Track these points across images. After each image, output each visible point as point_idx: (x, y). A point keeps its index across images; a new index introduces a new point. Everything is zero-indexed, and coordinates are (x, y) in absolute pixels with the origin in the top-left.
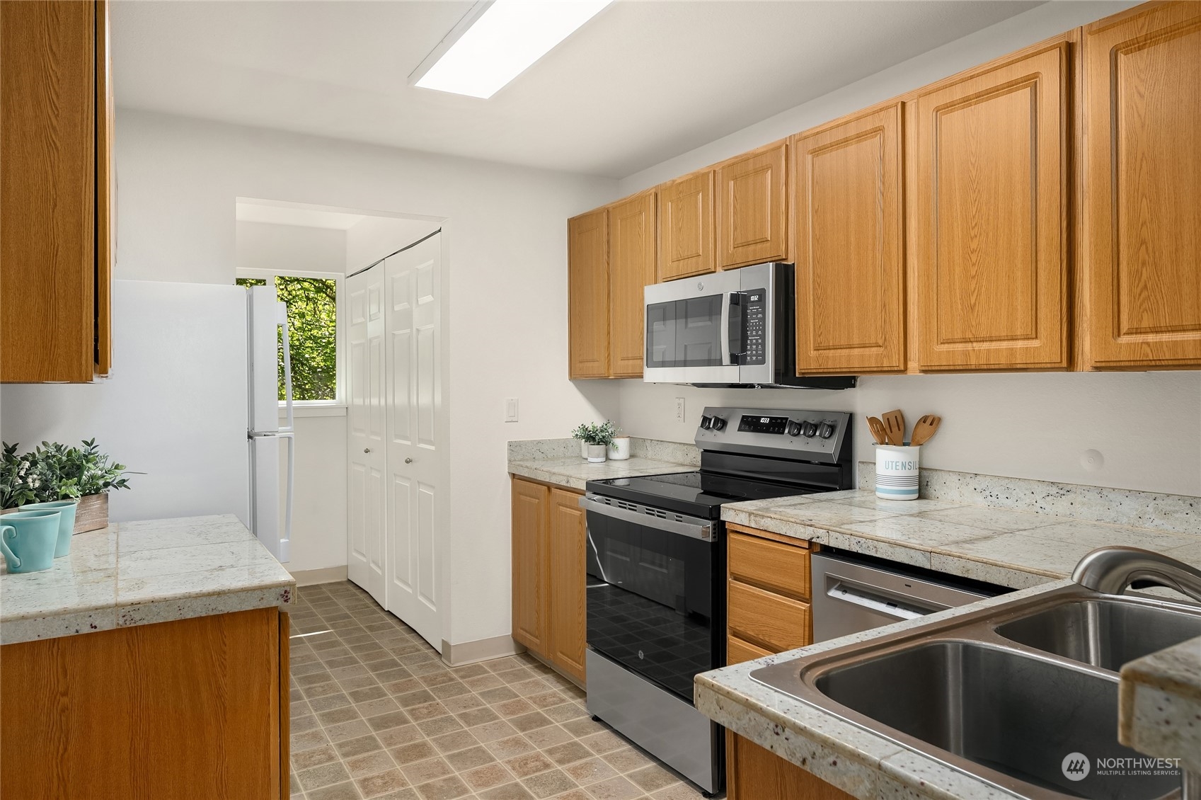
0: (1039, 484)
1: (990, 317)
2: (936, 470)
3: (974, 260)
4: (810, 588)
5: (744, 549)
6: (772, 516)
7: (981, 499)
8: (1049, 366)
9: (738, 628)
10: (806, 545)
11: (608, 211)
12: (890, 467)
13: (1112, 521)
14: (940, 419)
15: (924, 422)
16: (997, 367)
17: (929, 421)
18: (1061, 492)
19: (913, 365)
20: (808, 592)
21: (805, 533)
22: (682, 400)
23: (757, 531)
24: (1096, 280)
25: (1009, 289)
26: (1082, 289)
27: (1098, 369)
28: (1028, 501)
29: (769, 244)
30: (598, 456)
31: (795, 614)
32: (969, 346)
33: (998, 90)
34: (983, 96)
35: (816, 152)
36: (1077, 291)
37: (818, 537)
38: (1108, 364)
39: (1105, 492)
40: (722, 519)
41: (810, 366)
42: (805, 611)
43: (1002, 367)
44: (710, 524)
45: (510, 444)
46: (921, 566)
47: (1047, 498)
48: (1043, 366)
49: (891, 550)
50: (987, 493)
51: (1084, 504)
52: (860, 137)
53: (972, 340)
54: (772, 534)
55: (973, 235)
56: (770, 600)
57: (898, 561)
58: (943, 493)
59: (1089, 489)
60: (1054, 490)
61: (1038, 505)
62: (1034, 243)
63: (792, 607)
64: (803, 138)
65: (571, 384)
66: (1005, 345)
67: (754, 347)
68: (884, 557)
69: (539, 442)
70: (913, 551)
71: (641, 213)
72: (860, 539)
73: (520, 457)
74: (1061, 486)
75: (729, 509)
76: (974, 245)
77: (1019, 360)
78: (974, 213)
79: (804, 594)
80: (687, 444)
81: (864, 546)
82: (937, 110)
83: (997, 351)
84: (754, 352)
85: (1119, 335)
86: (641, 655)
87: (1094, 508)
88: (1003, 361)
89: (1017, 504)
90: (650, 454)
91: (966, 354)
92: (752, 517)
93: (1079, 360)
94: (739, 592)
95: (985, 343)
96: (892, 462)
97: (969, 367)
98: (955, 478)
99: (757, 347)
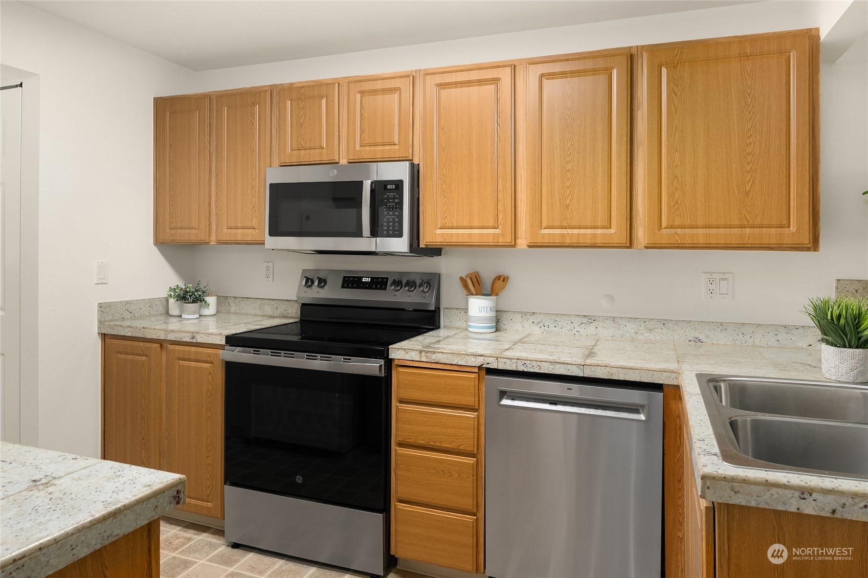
0: (576, 317)
1: (580, 213)
2: (505, 311)
3: (569, 176)
4: (479, 401)
5: (415, 379)
6: (443, 351)
7: (537, 328)
8: (618, 245)
9: (407, 440)
10: (476, 370)
11: (210, 97)
12: (483, 311)
13: (621, 337)
14: (508, 278)
15: (499, 280)
16: (584, 245)
17: (502, 279)
18: (590, 321)
19: (522, 243)
20: (477, 404)
21: (478, 362)
22: (270, 264)
23: (427, 364)
24: (648, 196)
25: (593, 197)
26: (637, 200)
27: (646, 247)
28: (569, 328)
29: (396, 147)
30: (194, 313)
31: (465, 422)
32: (564, 231)
33: (586, 72)
34: (575, 73)
35: (442, 86)
36: (634, 201)
37: (488, 364)
38: (654, 245)
39: (616, 320)
40: (390, 357)
41: (436, 240)
42: (474, 418)
43: (587, 245)
44: (382, 362)
45: (101, 306)
46: (576, 375)
47: (581, 325)
48: (615, 245)
49: (552, 366)
50: (542, 324)
51: (604, 327)
52: (480, 82)
53: (566, 227)
54: (443, 365)
55: (568, 160)
56: (441, 415)
57: (558, 373)
58: (510, 326)
59: (607, 318)
60: (586, 320)
61: (575, 330)
62: (609, 170)
63: (462, 417)
64: (428, 73)
65: (155, 249)
66: (589, 231)
67: (391, 224)
68: (546, 372)
69: (127, 302)
70: (570, 366)
71: (254, 104)
72: (525, 362)
73: (110, 318)
74: (590, 318)
75: (398, 349)
76: (569, 167)
77: (599, 241)
78: (569, 146)
79: (474, 406)
80: (277, 300)
81: (529, 366)
82: (542, 76)
83: (585, 235)
84: (391, 228)
85: (661, 229)
86: (299, 479)
87: (610, 330)
88: (589, 241)
89: (561, 330)
90: (233, 309)
91: (563, 235)
92: (423, 354)
93: (635, 242)
94: (409, 412)
95: (575, 230)
96: (484, 307)
97: (565, 244)
98: (519, 316)
99: (388, 224)
